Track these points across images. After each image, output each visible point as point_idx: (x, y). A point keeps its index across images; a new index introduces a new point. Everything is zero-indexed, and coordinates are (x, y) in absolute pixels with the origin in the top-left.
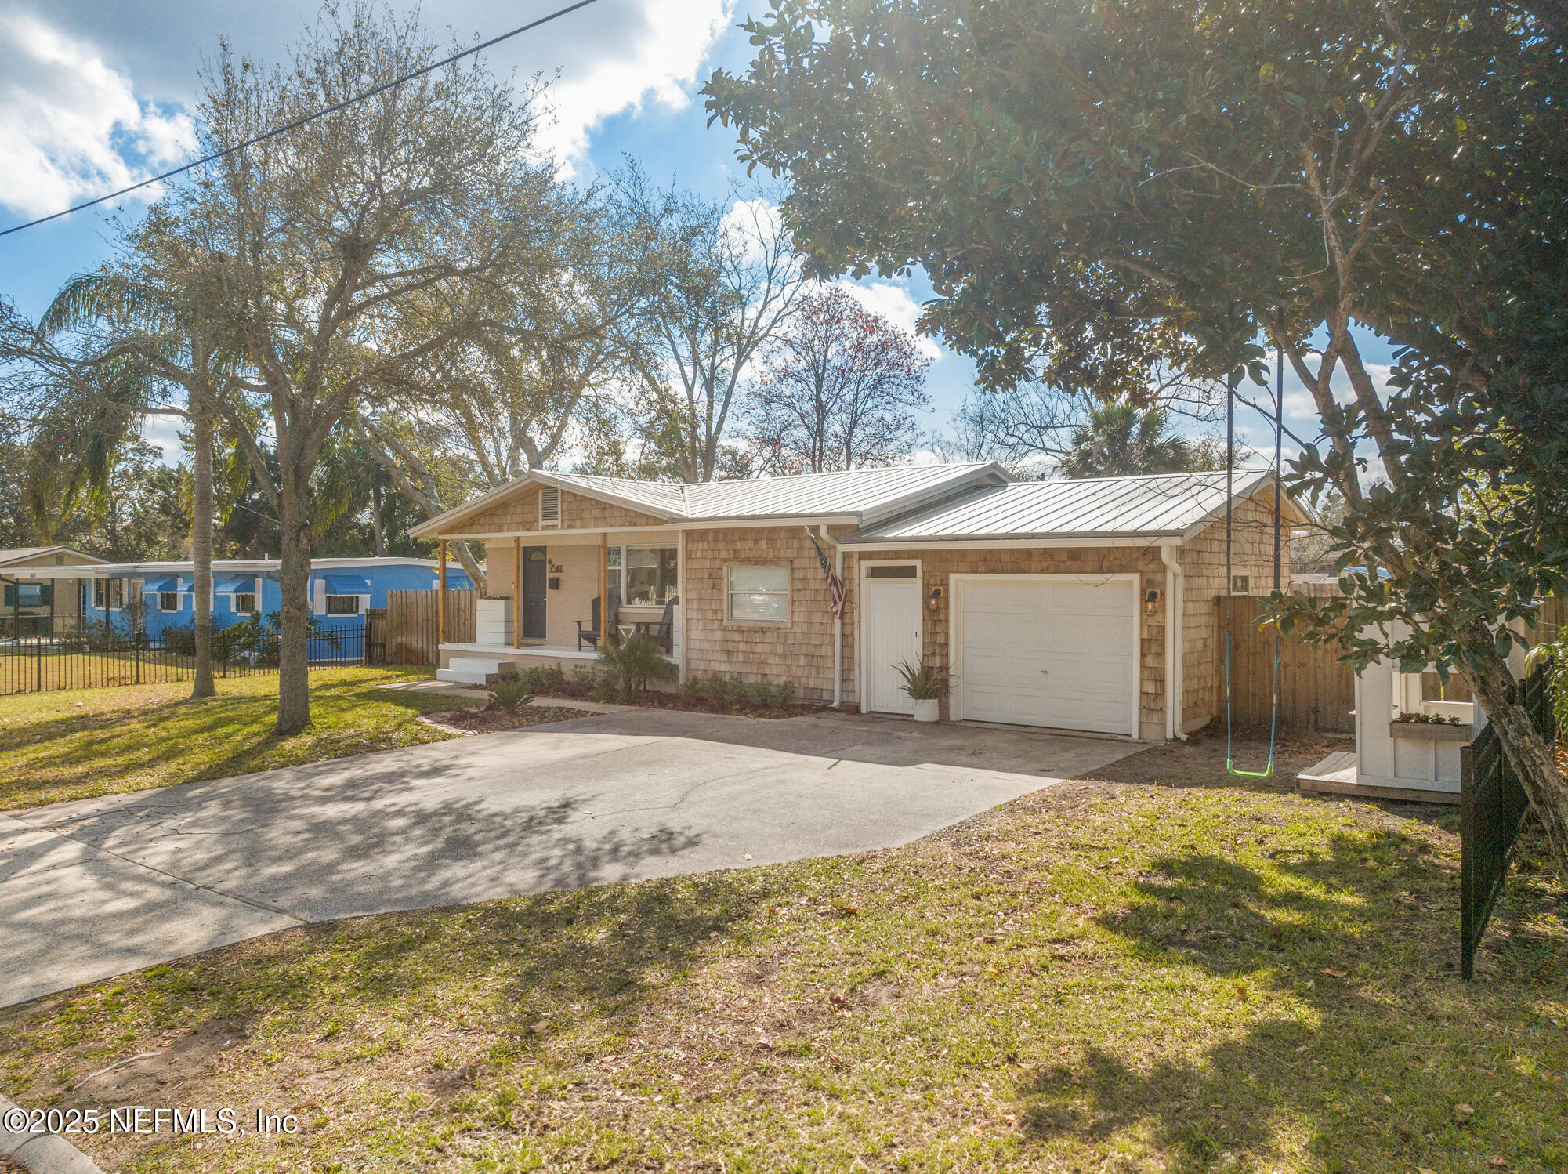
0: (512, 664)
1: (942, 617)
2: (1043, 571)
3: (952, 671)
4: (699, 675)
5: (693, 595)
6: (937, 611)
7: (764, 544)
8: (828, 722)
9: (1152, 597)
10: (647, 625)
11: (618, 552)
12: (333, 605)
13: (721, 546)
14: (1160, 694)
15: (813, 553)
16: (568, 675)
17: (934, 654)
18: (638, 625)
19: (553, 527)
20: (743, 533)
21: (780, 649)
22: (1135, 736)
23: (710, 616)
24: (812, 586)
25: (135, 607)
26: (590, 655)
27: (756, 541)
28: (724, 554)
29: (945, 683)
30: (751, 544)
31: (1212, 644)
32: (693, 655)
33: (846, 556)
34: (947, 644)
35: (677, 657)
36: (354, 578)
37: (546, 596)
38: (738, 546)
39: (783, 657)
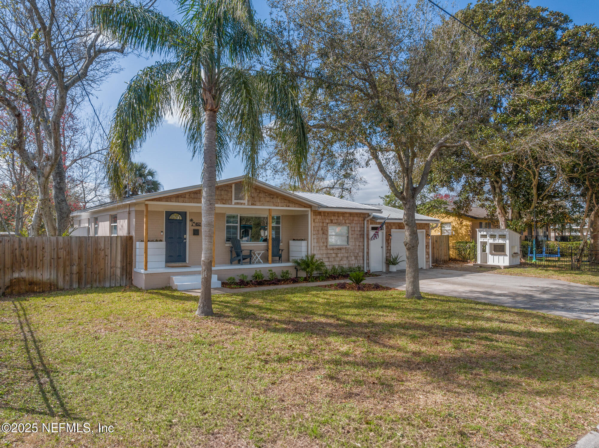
5: (315, 236)
6: (389, 240)
13: (326, 218)
14: (429, 258)
15: (357, 222)
17: (388, 252)
19: (241, 204)
20: (335, 213)
23: (322, 244)
24: (356, 233)
27: (338, 216)
28: (327, 221)
33: (367, 223)
34: (391, 249)
37: (185, 239)
38: (332, 218)
39: (347, 257)
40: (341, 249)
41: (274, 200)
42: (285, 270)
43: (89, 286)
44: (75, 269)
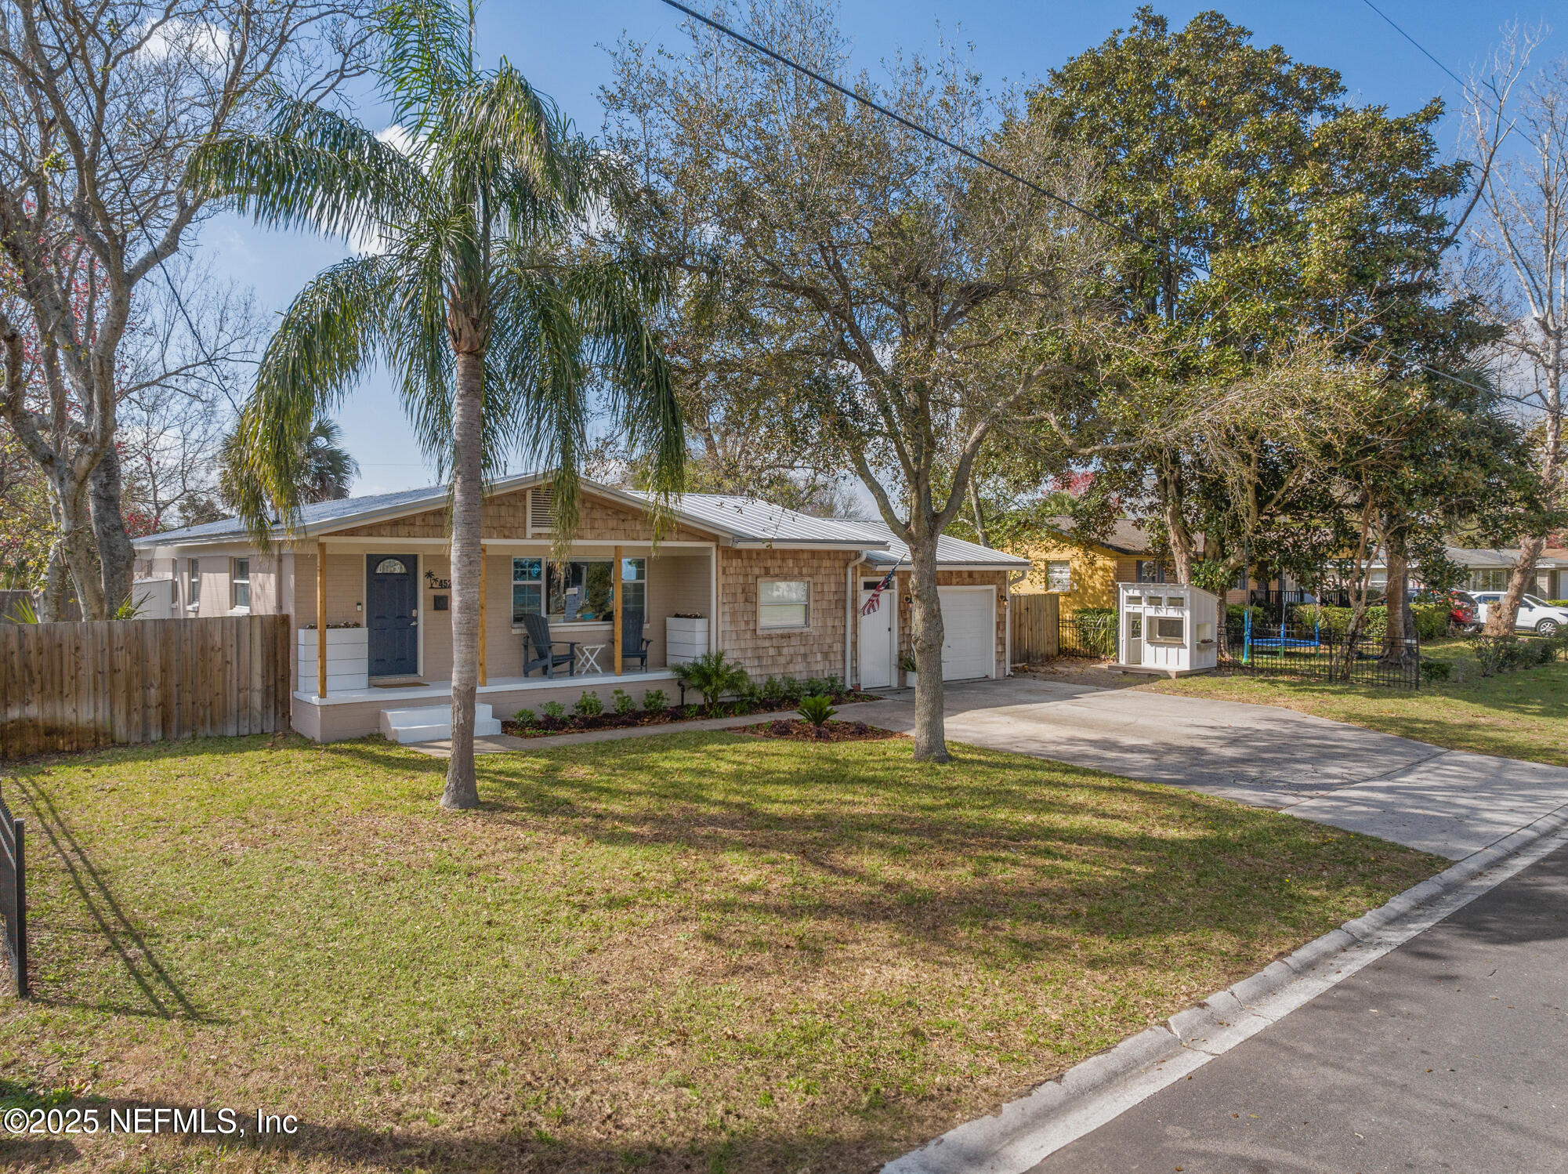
2: (957, 584)
5: (726, 608)
7: (790, 563)
9: (1001, 598)
13: (752, 564)
14: (1003, 652)
15: (830, 570)
17: (903, 642)
19: (548, 535)
20: (777, 552)
22: (994, 677)
23: (743, 628)
24: (827, 597)
27: (783, 559)
28: (756, 571)
30: (779, 562)
33: (854, 574)
37: (416, 619)
38: (769, 563)
39: (805, 656)
40: (789, 636)
41: (627, 525)
42: (653, 690)
43: (187, 734)
44: (154, 694)
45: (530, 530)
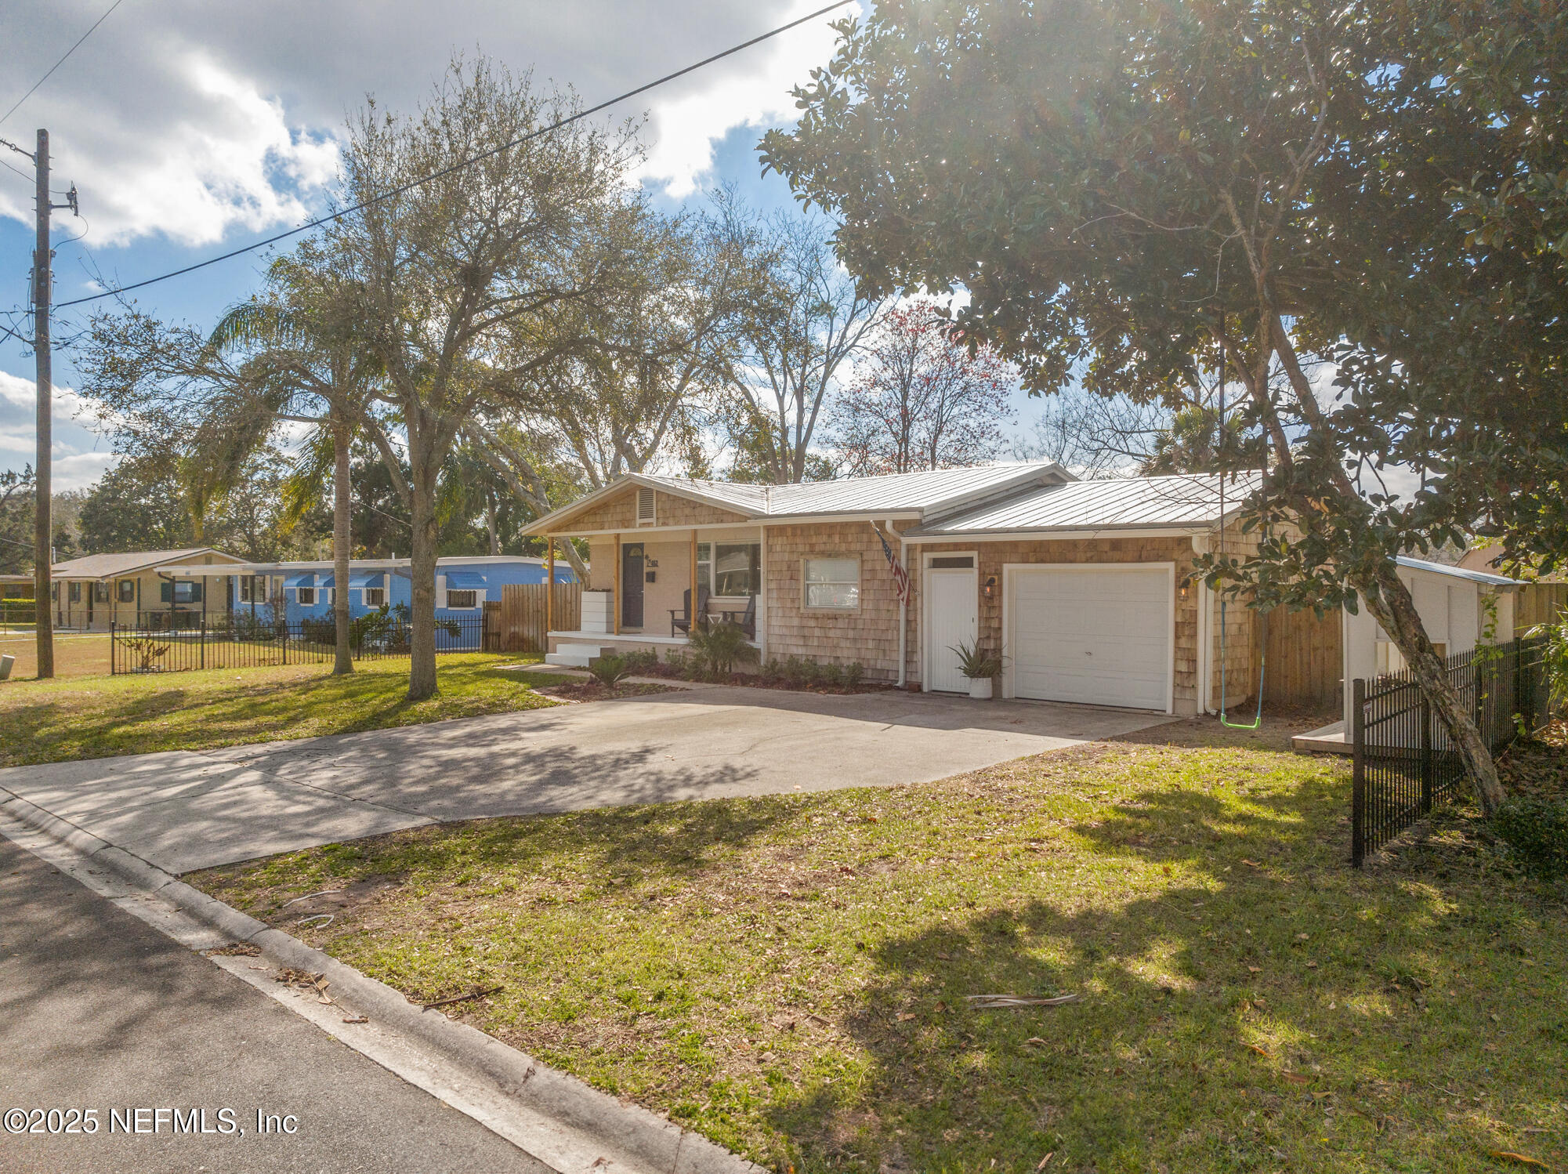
0: (612, 650)
1: (996, 603)
2: (1087, 561)
3: (1005, 652)
4: (779, 658)
5: (773, 585)
6: (991, 598)
7: (836, 539)
8: (892, 697)
9: (1186, 584)
10: (733, 614)
11: (707, 548)
12: (454, 599)
13: (798, 540)
14: (1192, 673)
15: (881, 546)
16: (662, 659)
17: (988, 637)
18: (725, 613)
19: (649, 525)
20: (818, 528)
21: (851, 634)
22: (1169, 711)
23: (789, 605)
24: (879, 576)
25: (278, 600)
26: (681, 640)
27: (830, 536)
28: (801, 548)
29: (999, 663)
30: (825, 538)
31: (1247, 628)
32: (773, 640)
33: (910, 549)
34: (1000, 628)
35: (759, 643)
36: (471, 574)
37: (643, 589)
38: (814, 540)
39: (854, 641)
40: (835, 618)
45: (639, 521)
